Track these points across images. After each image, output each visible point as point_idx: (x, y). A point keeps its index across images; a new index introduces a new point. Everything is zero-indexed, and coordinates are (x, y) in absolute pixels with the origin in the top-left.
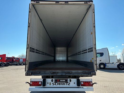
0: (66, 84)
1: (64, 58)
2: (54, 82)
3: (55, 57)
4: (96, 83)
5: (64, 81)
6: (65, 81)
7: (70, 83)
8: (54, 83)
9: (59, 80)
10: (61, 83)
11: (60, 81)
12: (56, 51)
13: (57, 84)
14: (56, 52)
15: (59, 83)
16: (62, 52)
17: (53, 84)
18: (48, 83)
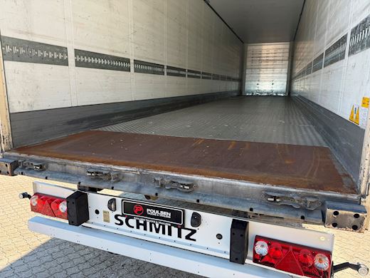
0: (174, 230)
1: (278, 83)
2: (119, 212)
3: (241, 81)
4: (357, 267)
5: (163, 214)
6: (168, 215)
7: (194, 232)
8: (123, 219)
9: (142, 208)
10: (151, 224)
11: (145, 214)
12: (249, 60)
13: (132, 222)
14: (249, 64)
15: (141, 221)
16: (270, 63)
17: (119, 222)
18: (97, 212)
